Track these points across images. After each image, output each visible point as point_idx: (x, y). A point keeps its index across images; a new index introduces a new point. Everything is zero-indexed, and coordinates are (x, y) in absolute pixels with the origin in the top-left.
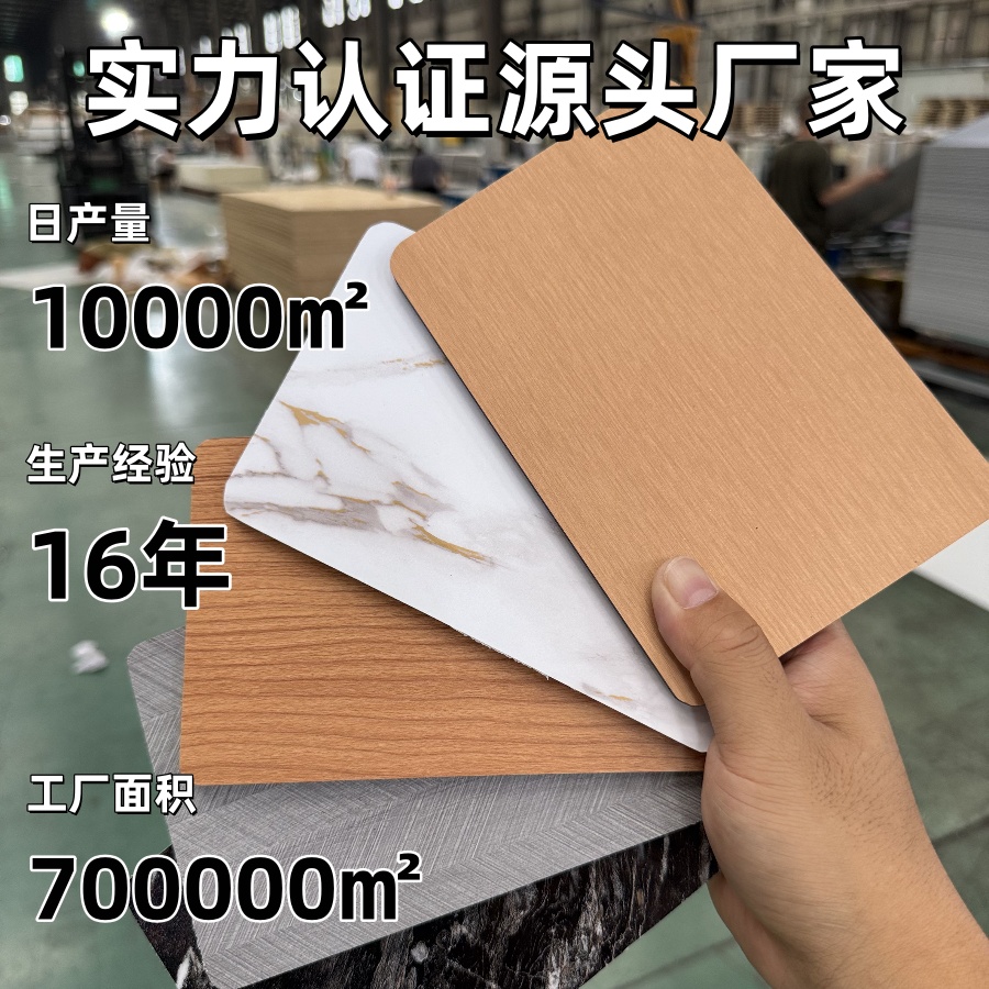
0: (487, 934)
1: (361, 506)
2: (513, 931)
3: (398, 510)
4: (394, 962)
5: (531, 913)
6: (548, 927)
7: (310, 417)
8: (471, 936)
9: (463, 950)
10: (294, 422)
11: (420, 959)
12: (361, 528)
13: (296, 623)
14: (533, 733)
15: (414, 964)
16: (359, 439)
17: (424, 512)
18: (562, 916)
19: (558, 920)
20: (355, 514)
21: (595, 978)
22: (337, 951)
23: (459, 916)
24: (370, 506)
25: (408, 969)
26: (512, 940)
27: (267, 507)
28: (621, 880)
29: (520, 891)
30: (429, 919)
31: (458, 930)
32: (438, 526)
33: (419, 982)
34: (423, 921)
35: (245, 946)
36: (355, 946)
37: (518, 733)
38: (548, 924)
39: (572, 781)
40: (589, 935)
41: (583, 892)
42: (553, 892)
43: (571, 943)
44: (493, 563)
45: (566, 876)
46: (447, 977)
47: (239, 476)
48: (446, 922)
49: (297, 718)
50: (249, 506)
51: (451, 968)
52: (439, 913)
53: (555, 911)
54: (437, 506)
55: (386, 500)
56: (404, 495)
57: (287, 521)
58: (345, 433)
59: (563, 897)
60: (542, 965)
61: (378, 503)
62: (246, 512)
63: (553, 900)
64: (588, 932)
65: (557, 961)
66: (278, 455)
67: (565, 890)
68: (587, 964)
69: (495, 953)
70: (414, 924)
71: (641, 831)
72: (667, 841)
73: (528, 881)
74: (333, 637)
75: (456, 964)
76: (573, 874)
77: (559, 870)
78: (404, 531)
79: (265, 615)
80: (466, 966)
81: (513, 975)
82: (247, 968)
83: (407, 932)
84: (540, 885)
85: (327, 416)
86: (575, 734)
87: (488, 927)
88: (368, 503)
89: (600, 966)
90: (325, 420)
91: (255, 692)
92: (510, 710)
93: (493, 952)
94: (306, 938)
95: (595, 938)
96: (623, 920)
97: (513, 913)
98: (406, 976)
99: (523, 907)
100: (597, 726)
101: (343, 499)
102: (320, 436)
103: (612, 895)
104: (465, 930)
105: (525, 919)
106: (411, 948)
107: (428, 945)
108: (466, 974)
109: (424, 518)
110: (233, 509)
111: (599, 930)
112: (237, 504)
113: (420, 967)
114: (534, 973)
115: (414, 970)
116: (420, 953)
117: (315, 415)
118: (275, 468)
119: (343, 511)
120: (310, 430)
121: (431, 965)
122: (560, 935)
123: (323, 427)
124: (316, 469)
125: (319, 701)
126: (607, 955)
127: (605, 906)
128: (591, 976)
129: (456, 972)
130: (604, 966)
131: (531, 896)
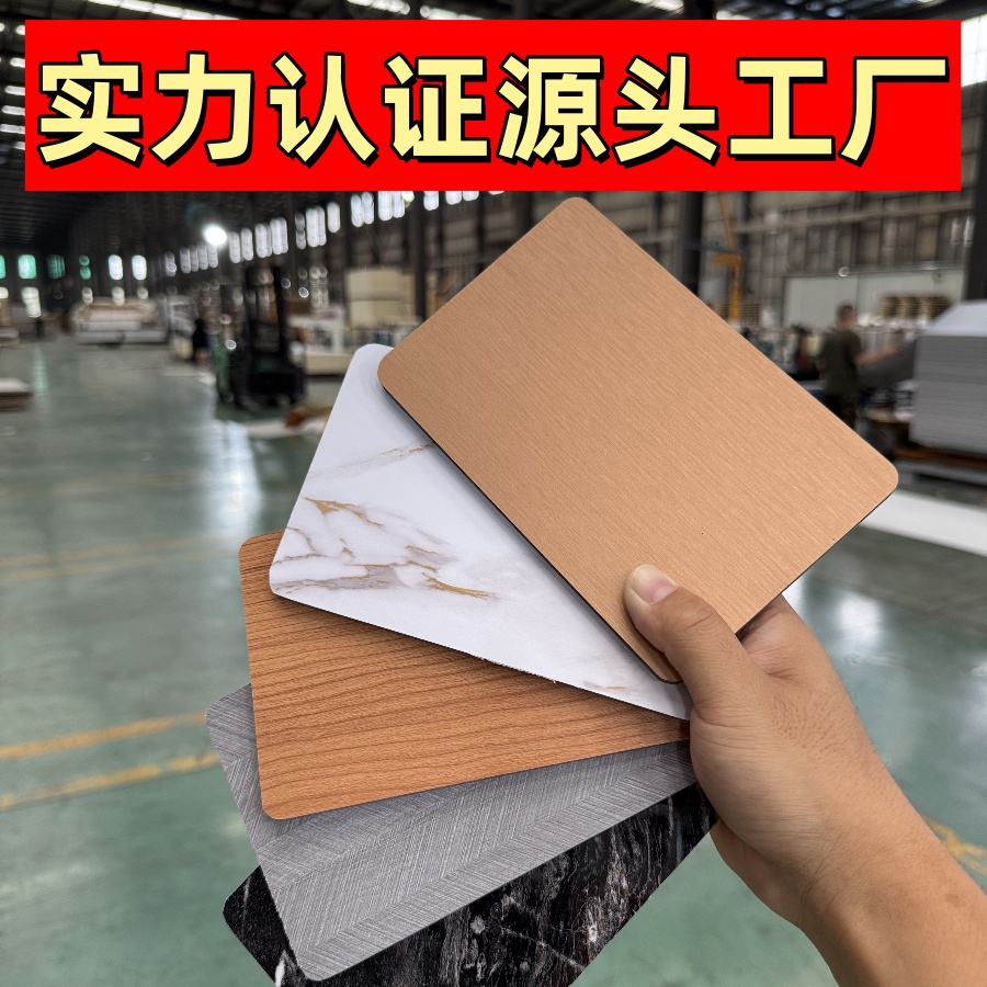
0: (533, 901)
1: (382, 569)
2: (554, 895)
3: (412, 568)
4: (457, 937)
5: (566, 878)
6: (582, 888)
7: (330, 506)
8: (519, 905)
9: (514, 917)
10: (319, 512)
11: (478, 931)
12: (385, 588)
13: (342, 674)
14: (549, 731)
15: (475, 936)
16: (372, 516)
17: (433, 566)
18: (592, 877)
19: (590, 880)
20: (378, 577)
21: (627, 924)
22: (408, 934)
23: (507, 889)
24: (388, 568)
25: (470, 941)
26: (553, 903)
27: (305, 583)
28: (637, 839)
29: (555, 861)
30: (482, 895)
31: (509, 900)
32: (448, 575)
33: (480, 950)
34: (478, 897)
35: (331, 941)
36: (423, 927)
37: (539, 733)
38: (582, 885)
39: (586, 764)
40: (616, 890)
41: (607, 856)
42: (582, 859)
43: (602, 898)
44: (495, 598)
45: (590, 843)
46: (503, 943)
47: (279, 562)
48: (496, 896)
49: (353, 751)
50: (290, 585)
51: (506, 934)
52: (490, 889)
53: (586, 873)
54: (445, 560)
55: (401, 561)
56: (416, 555)
57: (324, 591)
58: (360, 514)
59: (591, 861)
60: (582, 920)
61: (395, 564)
62: (291, 590)
63: (583, 865)
64: (616, 888)
65: (594, 916)
66: (308, 540)
67: (592, 855)
68: (619, 915)
69: (541, 917)
70: (469, 901)
71: (647, 796)
72: (670, 801)
73: (560, 851)
74: (373, 681)
75: (509, 931)
76: (597, 840)
77: (585, 839)
78: (419, 584)
79: (316, 672)
80: (518, 932)
81: (557, 932)
82: (334, 959)
83: (465, 909)
84: (570, 853)
85: (343, 503)
86: (583, 726)
87: (532, 894)
88: (388, 566)
89: (630, 914)
90: (342, 506)
91: (318, 735)
92: (529, 715)
93: (539, 915)
94: (381, 926)
95: (622, 891)
96: (643, 872)
97: (551, 879)
98: (469, 946)
99: (559, 875)
100: (601, 716)
101: (367, 567)
102: (340, 519)
103: (632, 855)
104: (513, 901)
105: (561, 884)
106: (470, 922)
107: (484, 918)
108: (518, 938)
109: (434, 570)
110: (278, 589)
111: (625, 884)
112: (280, 584)
113: (479, 937)
114: (575, 929)
115: (475, 941)
116: (478, 926)
117: (334, 503)
118: (308, 551)
119: (368, 576)
120: (331, 516)
121: (489, 935)
122: (592, 892)
123: (342, 513)
124: (342, 546)
125: (370, 734)
126: (634, 904)
127: (627, 864)
128: (623, 924)
129: (510, 938)
130: (633, 914)
131: (564, 864)
